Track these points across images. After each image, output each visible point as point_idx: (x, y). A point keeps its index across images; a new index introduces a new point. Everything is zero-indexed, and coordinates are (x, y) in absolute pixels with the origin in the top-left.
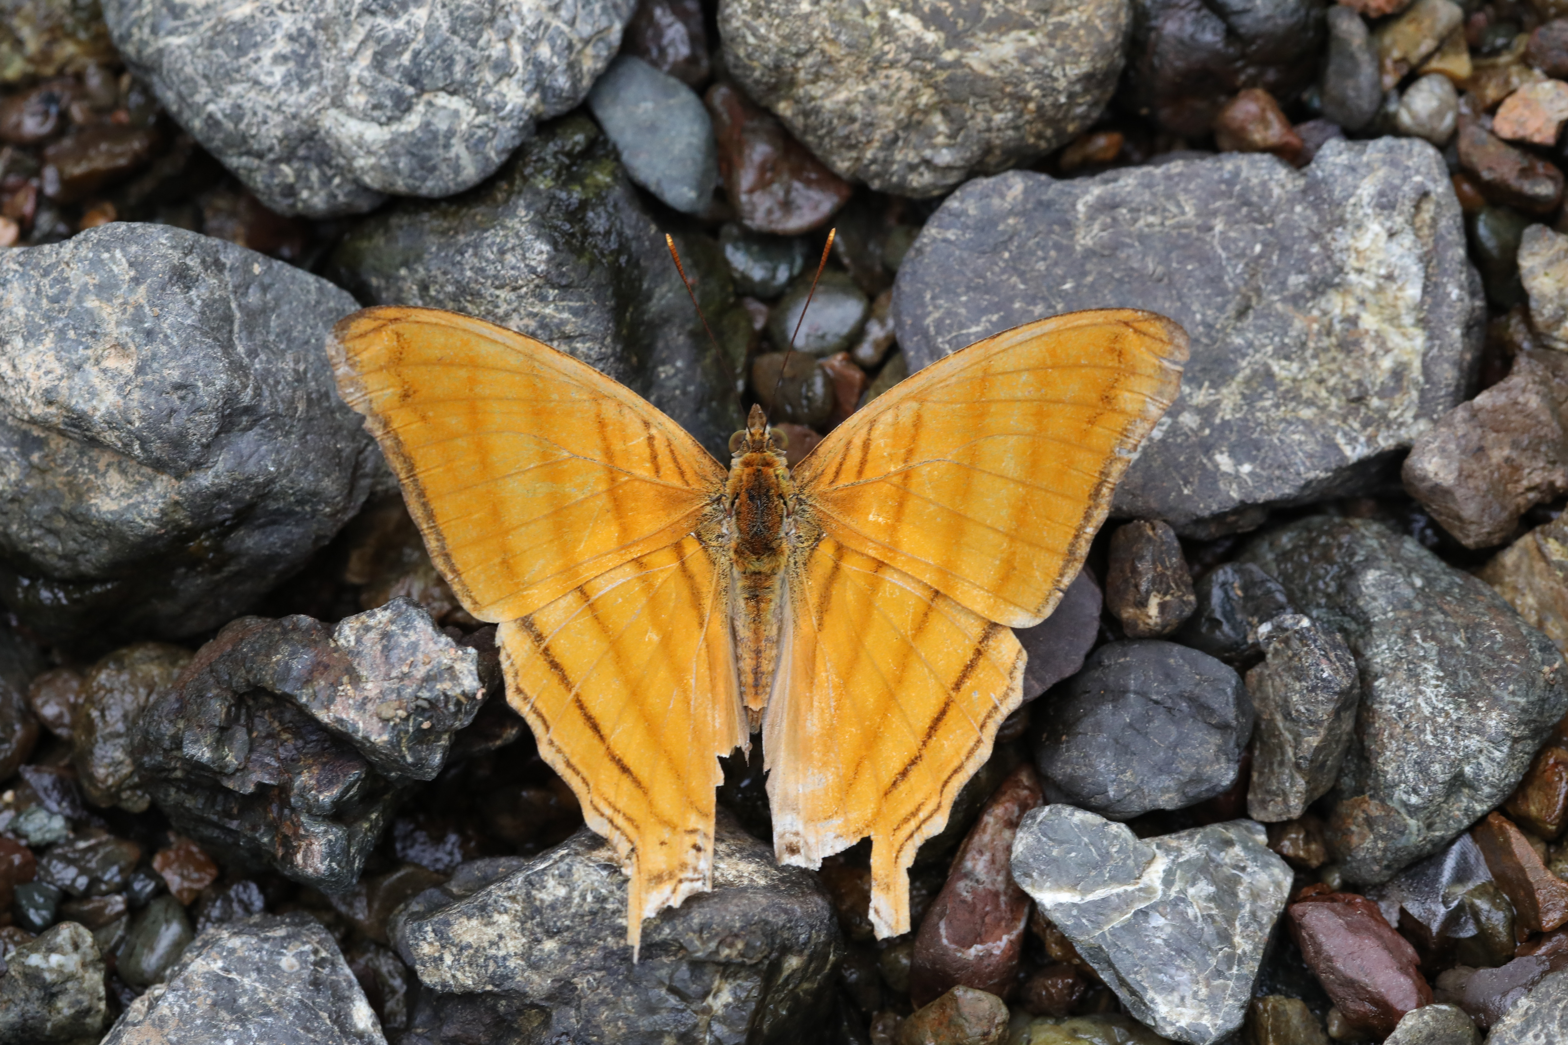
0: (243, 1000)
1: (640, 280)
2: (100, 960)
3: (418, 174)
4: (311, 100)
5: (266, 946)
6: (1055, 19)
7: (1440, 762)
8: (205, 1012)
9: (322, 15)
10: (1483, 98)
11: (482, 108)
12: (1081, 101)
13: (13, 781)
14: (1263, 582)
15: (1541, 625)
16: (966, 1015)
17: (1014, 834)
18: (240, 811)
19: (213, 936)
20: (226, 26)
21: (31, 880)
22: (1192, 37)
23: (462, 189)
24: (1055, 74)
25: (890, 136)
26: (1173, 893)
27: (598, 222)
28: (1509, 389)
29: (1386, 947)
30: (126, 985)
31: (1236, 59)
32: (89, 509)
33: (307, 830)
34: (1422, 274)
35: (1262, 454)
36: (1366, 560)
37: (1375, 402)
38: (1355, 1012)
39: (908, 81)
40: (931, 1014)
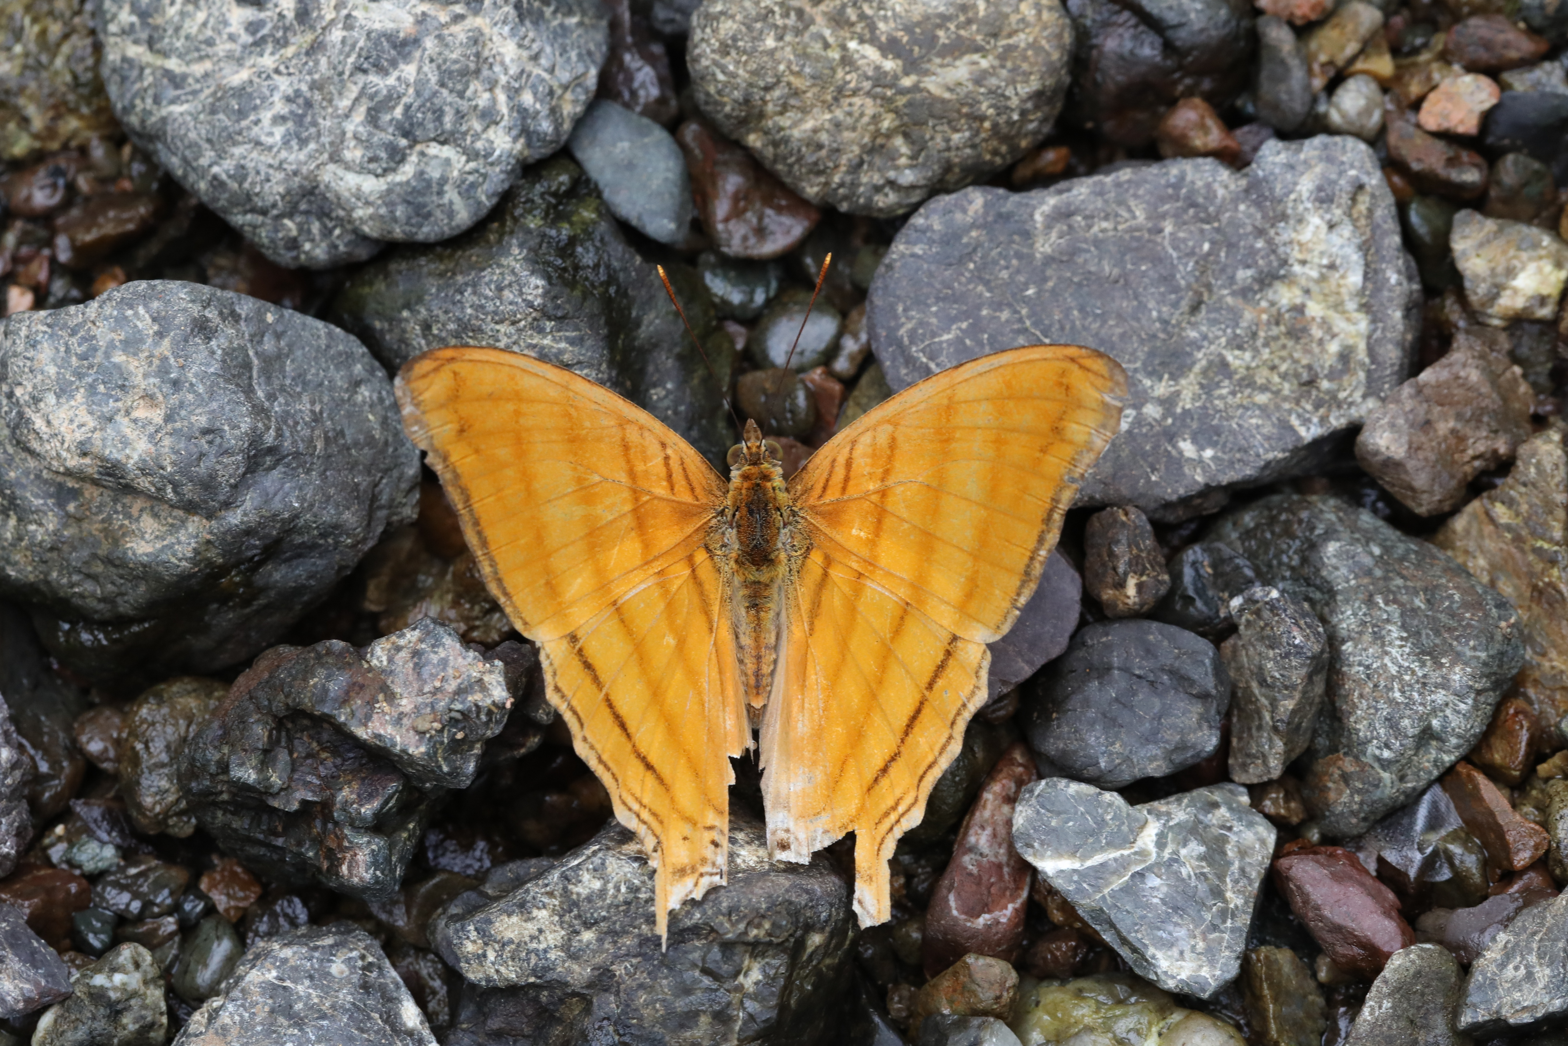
0: (298, 1006)
1: (629, 309)
2: (160, 977)
3: (414, 221)
4: (310, 157)
5: (316, 954)
6: (1004, 42)
7: (1410, 717)
8: (264, 1019)
9: (316, 76)
10: (1407, 95)
11: (472, 155)
12: (1032, 117)
13: (65, 815)
14: (1231, 559)
15: (1493, 584)
16: (979, 981)
17: (1013, 809)
18: (284, 828)
19: (264, 949)
20: (225, 92)
21: (88, 907)
22: (1132, 52)
23: (456, 232)
24: (1007, 93)
25: (856, 161)
26: (1167, 854)
27: (587, 256)
28: (1450, 365)
29: (1369, 894)
30: (183, 1001)
31: (1174, 71)
32: (125, 553)
33: (350, 842)
34: (1362, 262)
35: (1222, 439)
36: (1326, 533)
37: (1325, 384)
38: (1344, 956)
39: (870, 107)
40: (946, 983)
